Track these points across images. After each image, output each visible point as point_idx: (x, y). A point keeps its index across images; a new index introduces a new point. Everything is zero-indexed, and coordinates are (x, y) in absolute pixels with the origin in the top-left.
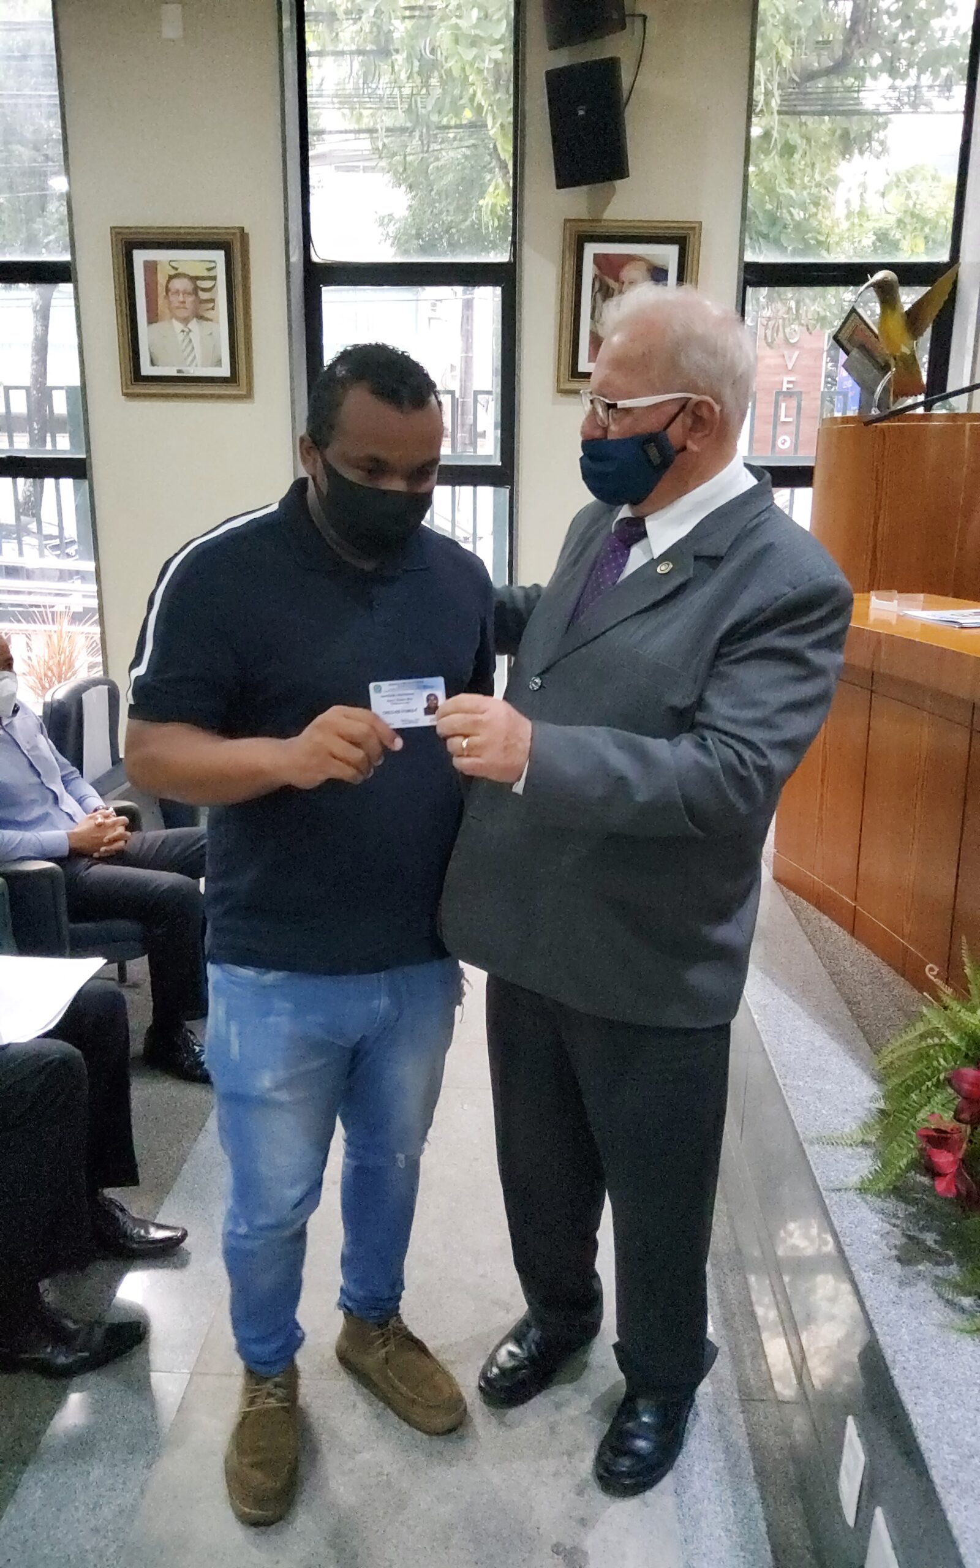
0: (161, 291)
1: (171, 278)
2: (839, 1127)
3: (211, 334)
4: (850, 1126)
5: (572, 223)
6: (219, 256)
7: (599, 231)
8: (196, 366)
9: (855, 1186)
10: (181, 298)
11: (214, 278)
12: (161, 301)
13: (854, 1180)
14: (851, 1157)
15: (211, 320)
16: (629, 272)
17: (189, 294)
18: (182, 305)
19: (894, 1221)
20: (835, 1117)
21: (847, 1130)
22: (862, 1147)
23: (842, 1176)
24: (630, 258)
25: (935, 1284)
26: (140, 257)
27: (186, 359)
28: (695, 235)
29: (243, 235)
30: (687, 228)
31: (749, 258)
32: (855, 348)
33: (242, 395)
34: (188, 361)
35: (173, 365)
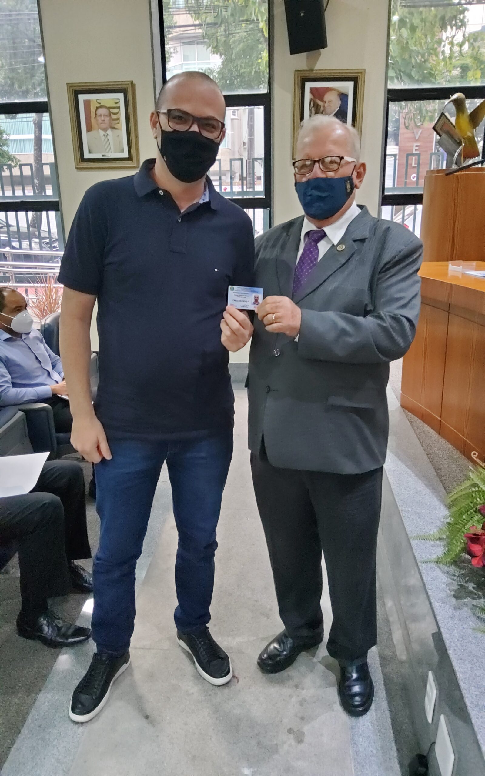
0: (93, 115)
1: (97, 108)
2: (428, 531)
3: (118, 136)
4: (434, 531)
5: (299, 72)
6: (121, 96)
7: (312, 75)
8: (111, 153)
9: (435, 560)
10: (103, 118)
11: (119, 108)
12: (93, 120)
13: (434, 557)
14: (433, 546)
15: (117, 129)
16: (328, 97)
17: (107, 116)
18: (103, 122)
19: (453, 577)
20: (426, 526)
21: (432, 533)
22: (439, 541)
23: (428, 556)
24: (328, 89)
25: (471, 609)
26: (82, 98)
27: (106, 149)
28: (362, 76)
29: (133, 85)
30: (358, 73)
31: (390, 87)
32: (444, 134)
33: (135, 166)
34: (107, 150)
35: (100, 153)
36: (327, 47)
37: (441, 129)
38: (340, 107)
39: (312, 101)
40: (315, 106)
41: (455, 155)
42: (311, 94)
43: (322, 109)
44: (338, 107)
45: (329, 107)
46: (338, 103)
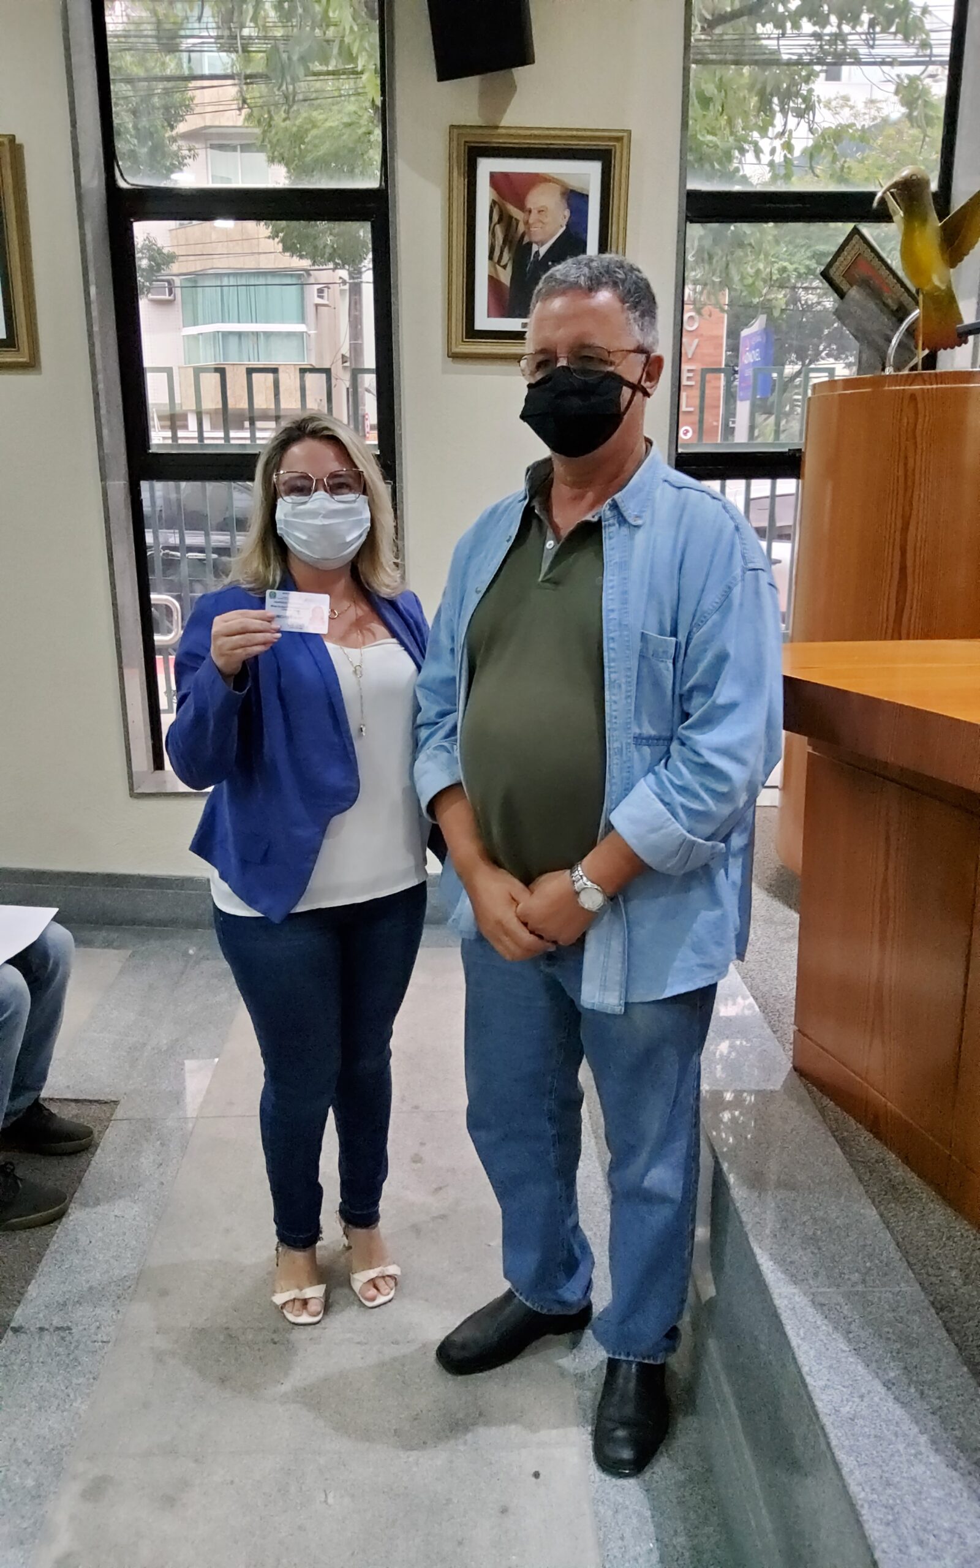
5: (460, 131)
7: (496, 141)
16: (538, 198)
24: (535, 180)
28: (622, 150)
29: (15, 148)
30: (610, 139)
31: (693, 185)
32: (855, 287)
33: (26, 362)
36: (533, 62)
37: (847, 275)
38: (567, 226)
39: (497, 207)
40: (503, 219)
41: (890, 341)
42: (492, 190)
43: (521, 228)
44: (562, 226)
45: (540, 225)
46: (562, 216)
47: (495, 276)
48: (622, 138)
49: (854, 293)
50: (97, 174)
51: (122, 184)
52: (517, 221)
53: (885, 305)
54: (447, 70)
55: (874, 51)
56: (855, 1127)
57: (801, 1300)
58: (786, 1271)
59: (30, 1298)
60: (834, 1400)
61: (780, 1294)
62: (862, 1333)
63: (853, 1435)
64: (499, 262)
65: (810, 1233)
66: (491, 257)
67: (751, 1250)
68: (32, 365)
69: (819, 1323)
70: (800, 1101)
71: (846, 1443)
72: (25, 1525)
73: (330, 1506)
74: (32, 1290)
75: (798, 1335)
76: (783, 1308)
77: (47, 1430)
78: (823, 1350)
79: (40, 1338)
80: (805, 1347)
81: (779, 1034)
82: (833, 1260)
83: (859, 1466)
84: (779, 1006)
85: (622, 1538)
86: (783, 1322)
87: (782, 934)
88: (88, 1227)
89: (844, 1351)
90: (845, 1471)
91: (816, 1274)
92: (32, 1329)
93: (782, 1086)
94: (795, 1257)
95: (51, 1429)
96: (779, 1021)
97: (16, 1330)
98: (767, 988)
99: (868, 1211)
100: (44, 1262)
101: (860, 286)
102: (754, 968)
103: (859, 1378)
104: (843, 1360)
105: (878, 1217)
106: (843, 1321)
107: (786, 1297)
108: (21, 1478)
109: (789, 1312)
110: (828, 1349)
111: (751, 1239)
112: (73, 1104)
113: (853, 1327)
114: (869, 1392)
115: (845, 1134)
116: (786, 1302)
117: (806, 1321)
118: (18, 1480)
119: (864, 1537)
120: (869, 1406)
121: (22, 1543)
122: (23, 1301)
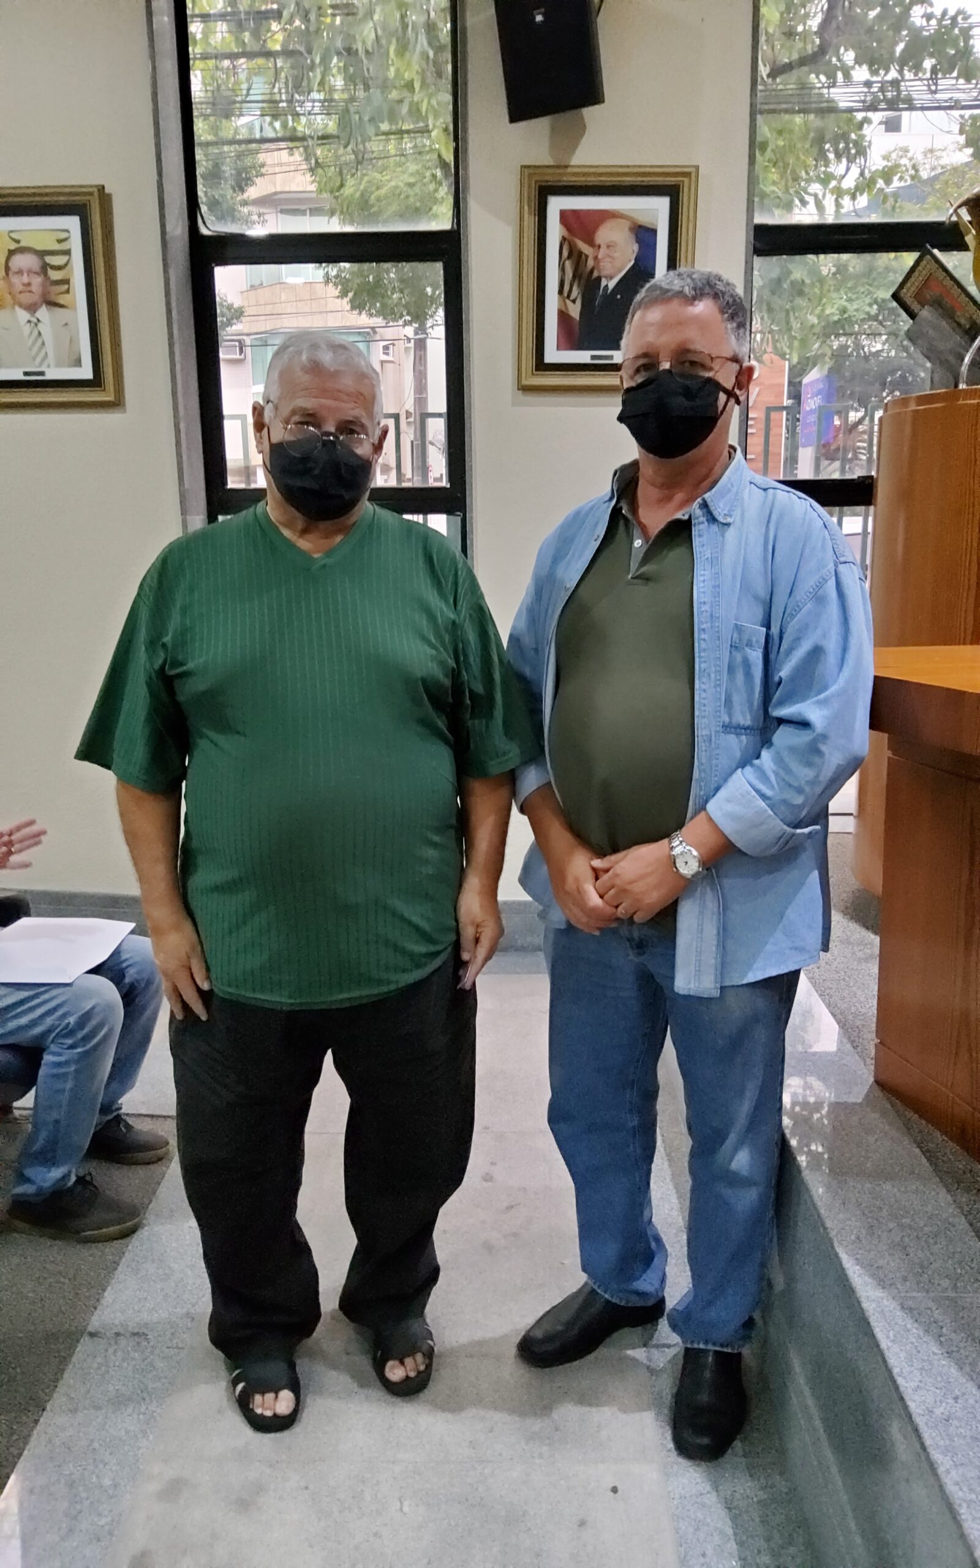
1: (11, 253)
3: (66, 324)
5: (531, 171)
6: (73, 223)
7: (567, 180)
8: (49, 366)
10: (25, 279)
11: (68, 252)
15: (62, 306)
16: (606, 234)
17: (36, 273)
18: (29, 289)
24: (604, 216)
27: (34, 359)
28: (690, 184)
29: (104, 197)
30: (679, 175)
31: (759, 219)
32: (926, 307)
33: (110, 402)
34: (39, 359)
35: (18, 366)
36: (603, 102)
37: (918, 296)
38: (636, 259)
39: (566, 243)
40: (573, 255)
41: (963, 360)
42: (562, 227)
43: (591, 263)
44: (630, 261)
45: (610, 260)
46: (631, 251)
47: (564, 309)
48: (690, 174)
49: (925, 313)
50: (181, 223)
51: (204, 231)
52: (587, 257)
53: (959, 324)
54: (518, 112)
55: (938, 96)
56: (940, 1139)
57: (891, 1305)
58: (873, 1276)
59: (105, 1304)
60: (928, 1401)
61: (868, 1297)
62: (953, 1335)
63: (948, 1435)
64: (568, 297)
65: (897, 1239)
66: (561, 292)
67: (837, 1255)
68: (117, 403)
69: (909, 1326)
70: (884, 1114)
71: (942, 1443)
72: (102, 1522)
73: (405, 1514)
74: (108, 1296)
75: (888, 1337)
76: (871, 1312)
77: (123, 1433)
78: (915, 1352)
79: (116, 1343)
80: (895, 1349)
81: (859, 1049)
82: (922, 1267)
83: (956, 1466)
84: (858, 1023)
85: (704, 1555)
86: (872, 1324)
87: (860, 954)
88: (163, 1237)
89: (935, 1354)
90: (941, 1470)
91: (905, 1279)
92: (108, 1334)
93: (864, 1099)
94: (881, 1262)
95: (127, 1432)
96: (859, 1037)
97: (92, 1335)
98: (845, 1006)
99: (957, 1220)
100: (120, 1269)
101: (931, 305)
102: (831, 986)
103: (952, 1380)
104: (936, 1362)
105: (967, 1225)
106: (934, 1325)
107: (874, 1300)
108: (98, 1477)
109: (877, 1315)
110: (919, 1352)
111: (836, 1244)
112: (148, 1120)
113: (944, 1329)
114: (964, 1394)
115: (930, 1145)
116: (874, 1305)
117: (896, 1324)
118: (94, 1479)
119: (963, 1537)
120: (964, 1408)
121: (99, 1540)
122: (99, 1308)
